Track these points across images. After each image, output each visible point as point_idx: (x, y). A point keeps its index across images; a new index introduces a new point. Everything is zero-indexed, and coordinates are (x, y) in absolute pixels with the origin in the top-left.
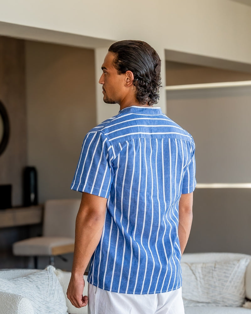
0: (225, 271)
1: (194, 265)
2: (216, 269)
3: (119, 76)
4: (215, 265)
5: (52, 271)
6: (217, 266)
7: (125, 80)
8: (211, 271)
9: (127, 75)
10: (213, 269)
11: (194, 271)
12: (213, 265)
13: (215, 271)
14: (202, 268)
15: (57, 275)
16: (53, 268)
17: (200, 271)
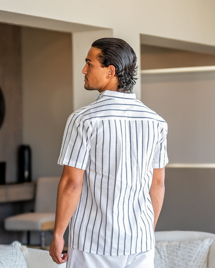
0: (188, 250)
1: (159, 244)
2: (180, 248)
3: (102, 68)
4: (180, 244)
5: (18, 247)
6: (181, 245)
7: (107, 73)
8: (176, 250)
9: (109, 68)
10: (178, 248)
11: (159, 250)
12: (178, 244)
13: (179, 249)
14: (167, 246)
15: (22, 251)
16: (19, 244)
17: (165, 250)
